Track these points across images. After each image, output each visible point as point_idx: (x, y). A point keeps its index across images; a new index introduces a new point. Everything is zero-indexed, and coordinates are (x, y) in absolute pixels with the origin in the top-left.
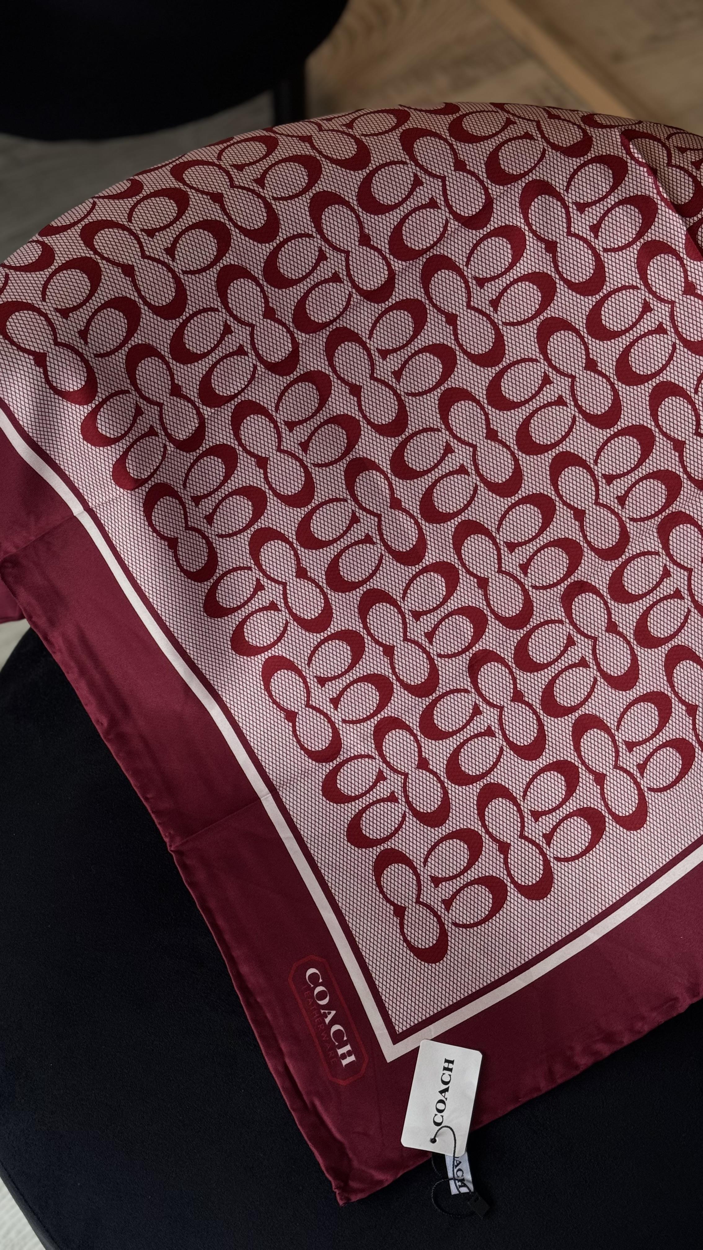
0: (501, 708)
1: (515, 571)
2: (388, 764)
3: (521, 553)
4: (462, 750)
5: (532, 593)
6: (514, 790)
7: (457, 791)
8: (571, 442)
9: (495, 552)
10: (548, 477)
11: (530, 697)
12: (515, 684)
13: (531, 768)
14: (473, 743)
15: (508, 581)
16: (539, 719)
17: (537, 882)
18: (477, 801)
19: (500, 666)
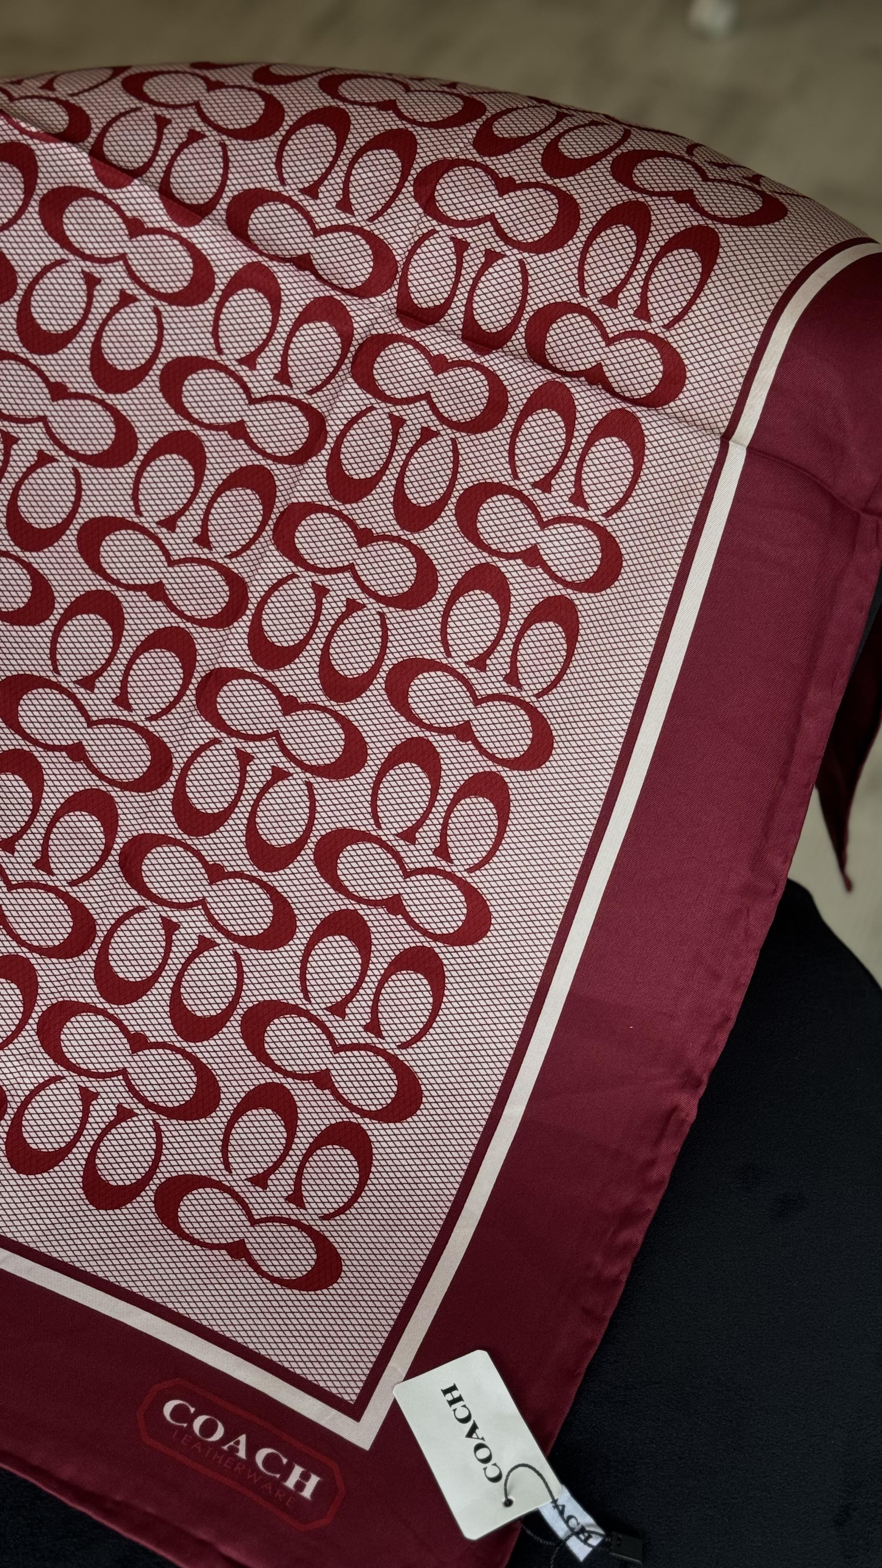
0: (203, 902)
1: (112, 713)
2: (88, 1073)
3: (106, 685)
4: (182, 990)
5: (154, 727)
6: (287, 996)
7: (210, 1049)
8: (90, 504)
9: (70, 702)
10: (85, 566)
11: (233, 863)
12: (201, 859)
13: (292, 954)
14: (191, 972)
15: (110, 731)
16: (263, 885)
17: (397, 1093)
18: (246, 1044)
19: (166, 849)
